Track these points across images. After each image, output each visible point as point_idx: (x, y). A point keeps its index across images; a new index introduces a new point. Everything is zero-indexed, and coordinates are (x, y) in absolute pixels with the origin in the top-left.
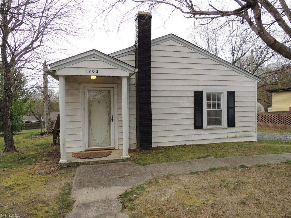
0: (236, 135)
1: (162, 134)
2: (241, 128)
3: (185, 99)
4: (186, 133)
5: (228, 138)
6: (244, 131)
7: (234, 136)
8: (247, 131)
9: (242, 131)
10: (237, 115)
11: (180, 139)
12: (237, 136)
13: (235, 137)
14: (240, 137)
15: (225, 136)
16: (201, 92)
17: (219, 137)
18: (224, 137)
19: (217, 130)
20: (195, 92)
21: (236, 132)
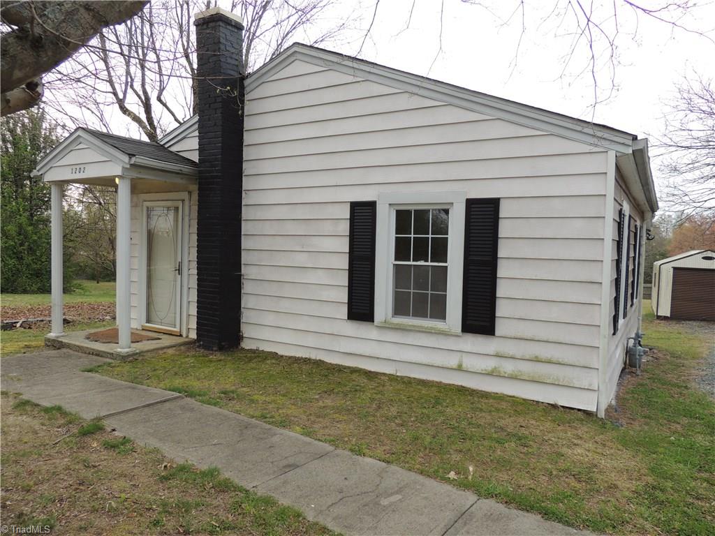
0: (495, 368)
1: (269, 319)
2: (523, 342)
3: (328, 228)
4: (327, 327)
5: (459, 368)
6: (537, 360)
7: (490, 369)
8: (549, 362)
9: (527, 357)
10: (502, 290)
11: (310, 341)
12: (502, 370)
13: (492, 374)
14: (513, 377)
15: (453, 361)
16: (372, 206)
17: (425, 361)
18: (446, 364)
19: (423, 335)
20: (355, 206)
21: (498, 356)
